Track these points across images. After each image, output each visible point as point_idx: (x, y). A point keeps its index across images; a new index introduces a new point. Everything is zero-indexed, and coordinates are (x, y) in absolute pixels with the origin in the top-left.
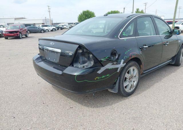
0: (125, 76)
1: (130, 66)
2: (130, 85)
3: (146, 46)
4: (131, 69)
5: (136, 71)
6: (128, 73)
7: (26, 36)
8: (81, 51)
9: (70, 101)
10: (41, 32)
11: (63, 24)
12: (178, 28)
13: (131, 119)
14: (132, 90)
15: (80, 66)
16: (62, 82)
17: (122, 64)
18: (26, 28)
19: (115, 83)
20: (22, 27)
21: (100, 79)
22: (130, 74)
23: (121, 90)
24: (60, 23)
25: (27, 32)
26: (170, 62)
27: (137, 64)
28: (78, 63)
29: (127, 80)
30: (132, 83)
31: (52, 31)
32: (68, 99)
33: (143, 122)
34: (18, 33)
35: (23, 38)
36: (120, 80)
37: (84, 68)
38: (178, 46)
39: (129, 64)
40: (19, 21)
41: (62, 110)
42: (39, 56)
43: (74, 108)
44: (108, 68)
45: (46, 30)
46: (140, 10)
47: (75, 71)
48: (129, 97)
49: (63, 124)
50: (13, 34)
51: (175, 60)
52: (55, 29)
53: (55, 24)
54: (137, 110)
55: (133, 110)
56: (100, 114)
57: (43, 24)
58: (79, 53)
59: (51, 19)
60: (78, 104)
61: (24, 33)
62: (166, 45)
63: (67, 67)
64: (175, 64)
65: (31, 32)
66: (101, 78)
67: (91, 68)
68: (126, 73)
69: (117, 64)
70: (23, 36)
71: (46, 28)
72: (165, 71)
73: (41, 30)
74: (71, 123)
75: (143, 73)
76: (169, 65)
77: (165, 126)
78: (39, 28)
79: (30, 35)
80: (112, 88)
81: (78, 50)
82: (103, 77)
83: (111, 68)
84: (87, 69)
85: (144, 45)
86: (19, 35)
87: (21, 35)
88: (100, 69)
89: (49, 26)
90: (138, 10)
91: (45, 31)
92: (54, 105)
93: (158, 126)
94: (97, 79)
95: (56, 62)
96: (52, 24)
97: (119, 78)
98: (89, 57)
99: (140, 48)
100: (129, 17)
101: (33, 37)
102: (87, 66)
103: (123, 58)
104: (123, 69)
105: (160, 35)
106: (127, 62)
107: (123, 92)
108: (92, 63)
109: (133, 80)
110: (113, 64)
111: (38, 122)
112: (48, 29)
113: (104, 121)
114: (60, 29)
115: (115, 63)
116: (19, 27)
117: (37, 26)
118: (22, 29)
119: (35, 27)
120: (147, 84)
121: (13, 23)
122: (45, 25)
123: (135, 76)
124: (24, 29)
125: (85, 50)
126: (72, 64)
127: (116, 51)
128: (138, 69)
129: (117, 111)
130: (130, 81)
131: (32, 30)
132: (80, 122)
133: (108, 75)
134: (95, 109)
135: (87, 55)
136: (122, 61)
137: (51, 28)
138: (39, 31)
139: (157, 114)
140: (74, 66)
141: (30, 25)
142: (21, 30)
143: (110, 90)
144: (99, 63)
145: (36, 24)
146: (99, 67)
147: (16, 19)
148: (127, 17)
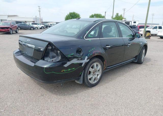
0: (89, 70)
1: (94, 62)
2: (94, 78)
3: (109, 46)
4: (95, 64)
5: (100, 67)
6: (92, 67)
7: (17, 32)
8: (50, 48)
9: (42, 89)
10: (31, 30)
11: (51, 23)
12: (149, 32)
13: (90, 105)
14: (96, 82)
15: (49, 60)
16: (34, 73)
17: (86, 60)
18: (16, 25)
19: (80, 76)
20: (13, 23)
21: (66, 72)
22: (94, 69)
23: (86, 81)
24: (49, 22)
25: (17, 28)
26: (133, 60)
27: (100, 60)
28: (49, 58)
29: (91, 73)
30: (96, 76)
31: (41, 28)
32: (41, 88)
33: (99, 108)
34: (9, 29)
35: (13, 33)
36: (84, 73)
37: (53, 62)
38: (140, 47)
39: (93, 61)
40: (12, 18)
41: (34, 96)
42: (19, 50)
43: (44, 95)
44: (73, 63)
45: (36, 27)
46: (119, 15)
47: (45, 64)
48: (93, 88)
49: (32, 108)
50: (4, 30)
51: (137, 59)
52: (44, 27)
53: (44, 22)
54: (96, 98)
55: (93, 98)
56: (65, 101)
57: (33, 22)
58: (50, 49)
59: (41, 18)
60: (48, 92)
61: (15, 29)
62: (128, 46)
63: (38, 60)
64: (137, 62)
65: (21, 29)
66: (68, 71)
67: (58, 62)
68: (90, 68)
69: (81, 60)
70: (13, 32)
71: (35, 26)
72: (129, 68)
73: (30, 27)
74: (39, 108)
75: (106, 68)
76: (133, 63)
77: (115, 112)
78: (29, 26)
79: (20, 31)
80: (78, 79)
81: (48, 46)
82: (69, 70)
83: (77, 63)
84: (55, 63)
85: (107, 45)
86: (9, 31)
87: (11, 31)
88: (66, 63)
89: (38, 24)
90: (117, 14)
91: (34, 29)
92: (28, 92)
93: (109, 111)
94: (64, 71)
95: (31, 56)
96: (42, 22)
97: (83, 71)
98: (57, 53)
99: (103, 48)
100: (95, 21)
101: (23, 33)
102: (55, 60)
103: (87, 55)
104: (87, 64)
105: (123, 37)
106: (91, 59)
107: (87, 84)
108: (60, 58)
109: (97, 74)
110: (78, 60)
111: (11, 106)
112: (37, 27)
113: (67, 106)
114: (48, 27)
115: (80, 59)
116: (10, 24)
117: (28, 24)
118: (13, 26)
119: (26, 25)
120: (111, 78)
121: (6, 20)
122: (35, 23)
123: (98, 70)
124: (14, 26)
125: (53, 47)
126: (43, 59)
127: (81, 49)
128: (101, 65)
129: (80, 98)
130: (94, 74)
131: (22, 27)
132: (47, 106)
133: (73, 69)
134: (62, 97)
135: (56, 51)
136: (87, 57)
137: (40, 26)
138: (28, 28)
139: (112, 102)
140: (45, 60)
141: (21, 22)
142: (11, 26)
143: (76, 81)
144: (65, 59)
145: (27, 22)
146: (65, 62)
147: (9, 16)
148: (94, 22)
